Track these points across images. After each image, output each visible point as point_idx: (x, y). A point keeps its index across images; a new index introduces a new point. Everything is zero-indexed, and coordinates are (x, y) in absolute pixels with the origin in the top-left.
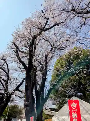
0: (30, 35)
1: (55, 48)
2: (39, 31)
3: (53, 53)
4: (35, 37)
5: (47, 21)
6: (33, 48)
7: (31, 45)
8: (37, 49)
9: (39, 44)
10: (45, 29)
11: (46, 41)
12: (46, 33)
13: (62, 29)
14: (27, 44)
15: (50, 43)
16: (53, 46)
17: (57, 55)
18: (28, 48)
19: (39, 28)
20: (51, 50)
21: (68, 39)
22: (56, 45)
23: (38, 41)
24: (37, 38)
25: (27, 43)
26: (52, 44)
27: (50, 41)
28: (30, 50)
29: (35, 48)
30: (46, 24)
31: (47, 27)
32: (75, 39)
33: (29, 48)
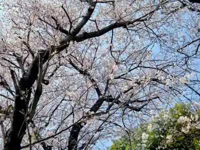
0: (24, 47)
1: (110, 99)
2: (60, 36)
3: (103, 117)
4: (45, 56)
5: (91, 11)
6: (32, 96)
7: (25, 84)
8: (43, 99)
9: (56, 82)
10: (81, 33)
11: (81, 72)
12: (82, 45)
13: (140, 41)
14: (8, 77)
15: (93, 81)
16: (103, 93)
17: (115, 128)
18: (11, 92)
19: (59, 28)
20: (95, 108)
21: (160, 76)
22: (113, 92)
23: (51, 69)
24: (51, 62)
25: (12, 72)
26: (102, 86)
27: (95, 73)
28: (18, 100)
29: (38, 93)
30: (86, 18)
31: (88, 27)
32: (182, 80)
33: (17, 92)
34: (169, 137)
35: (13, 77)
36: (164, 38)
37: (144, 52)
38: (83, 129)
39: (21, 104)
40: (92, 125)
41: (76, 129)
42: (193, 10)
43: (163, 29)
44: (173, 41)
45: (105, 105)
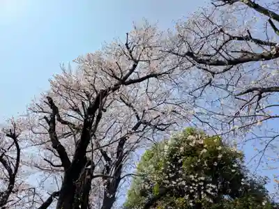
0: (91, 87)
1: (145, 123)
2: (115, 81)
3: (140, 134)
4: (104, 94)
5: (135, 66)
6: (95, 119)
7: (91, 111)
8: (102, 121)
9: (110, 111)
10: (128, 80)
11: (127, 104)
12: (128, 88)
13: (165, 86)
14: (80, 106)
15: (134, 110)
16: (141, 118)
18: (82, 116)
19: (114, 76)
20: (135, 128)
21: (178, 109)
22: (147, 118)
23: (108, 102)
24: (108, 97)
25: (83, 103)
26: (140, 114)
27: (136, 106)
28: (85, 120)
29: (99, 117)
30: (132, 71)
31: (133, 76)
33: (85, 116)
34: (182, 148)
35: (83, 106)
36: (181, 85)
37: (167, 93)
38: (127, 141)
39: (87, 124)
40: (133, 139)
41: (123, 141)
42: (200, 68)
43: (180, 79)
44: (187, 88)
45: (142, 126)
